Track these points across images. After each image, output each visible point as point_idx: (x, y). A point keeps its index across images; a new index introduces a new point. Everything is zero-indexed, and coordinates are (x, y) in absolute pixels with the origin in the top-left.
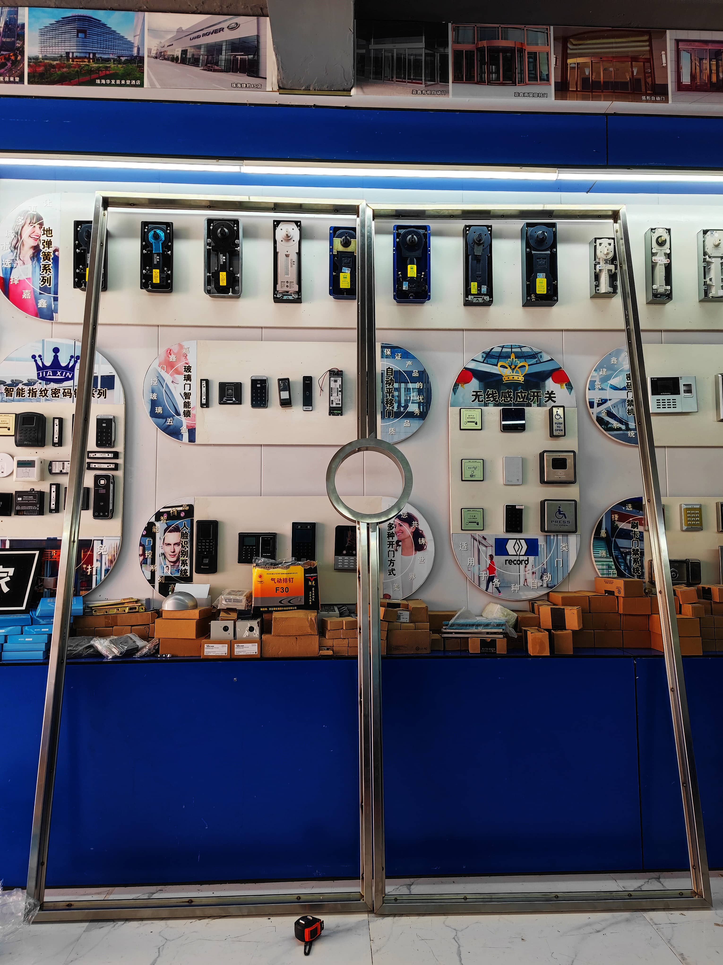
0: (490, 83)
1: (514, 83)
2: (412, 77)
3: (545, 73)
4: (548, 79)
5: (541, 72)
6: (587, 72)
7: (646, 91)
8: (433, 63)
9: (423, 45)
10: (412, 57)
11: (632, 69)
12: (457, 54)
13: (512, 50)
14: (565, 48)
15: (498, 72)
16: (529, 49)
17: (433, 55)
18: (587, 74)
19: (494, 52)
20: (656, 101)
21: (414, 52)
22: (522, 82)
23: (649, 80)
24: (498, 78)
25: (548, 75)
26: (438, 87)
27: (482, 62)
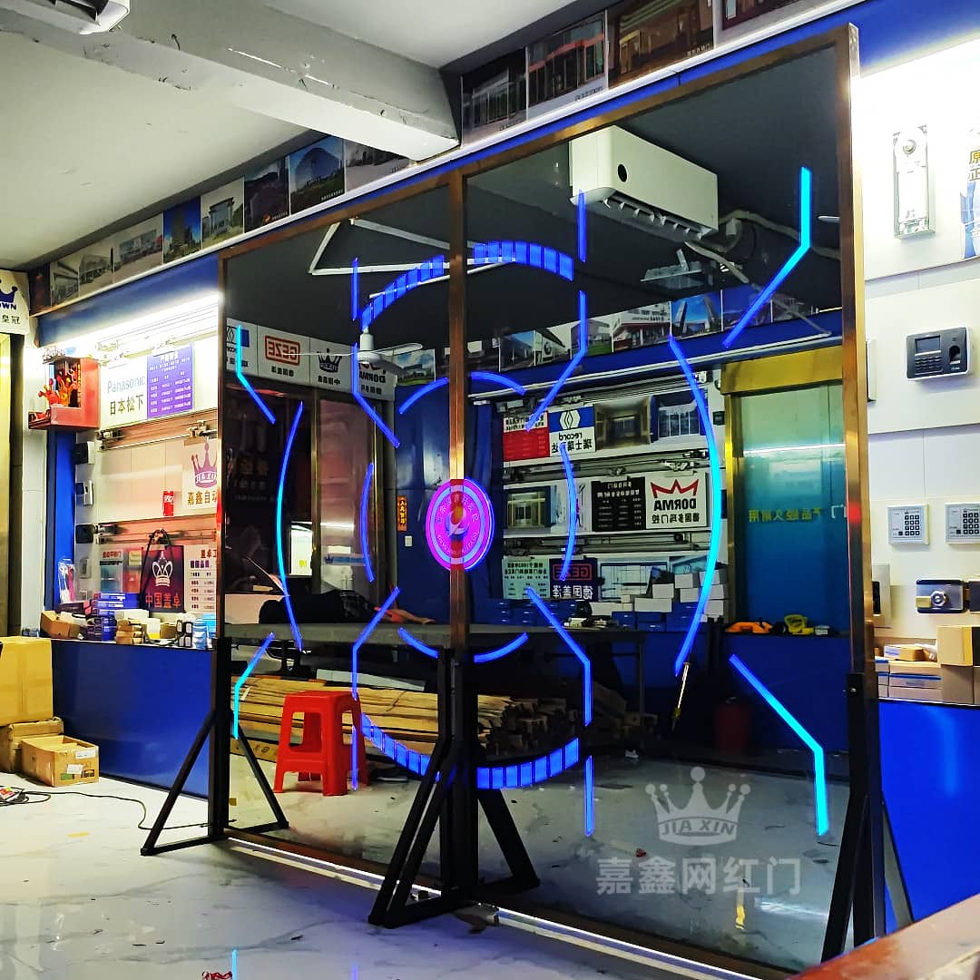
0: (557, 95)
1: (576, 88)
2: (500, 113)
3: (600, 64)
4: (603, 71)
5: (597, 65)
6: (637, 46)
7: (692, 42)
8: (515, 92)
9: (507, 79)
10: (500, 96)
11: (678, 23)
12: (532, 75)
13: (573, 52)
14: (617, 28)
15: (563, 80)
16: (587, 44)
17: (515, 85)
18: (636, 48)
19: (560, 58)
20: (701, 52)
21: (501, 88)
22: (583, 83)
23: (695, 30)
24: (562, 88)
25: (603, 67)
26: (519, 116)
27: (551, 76)
